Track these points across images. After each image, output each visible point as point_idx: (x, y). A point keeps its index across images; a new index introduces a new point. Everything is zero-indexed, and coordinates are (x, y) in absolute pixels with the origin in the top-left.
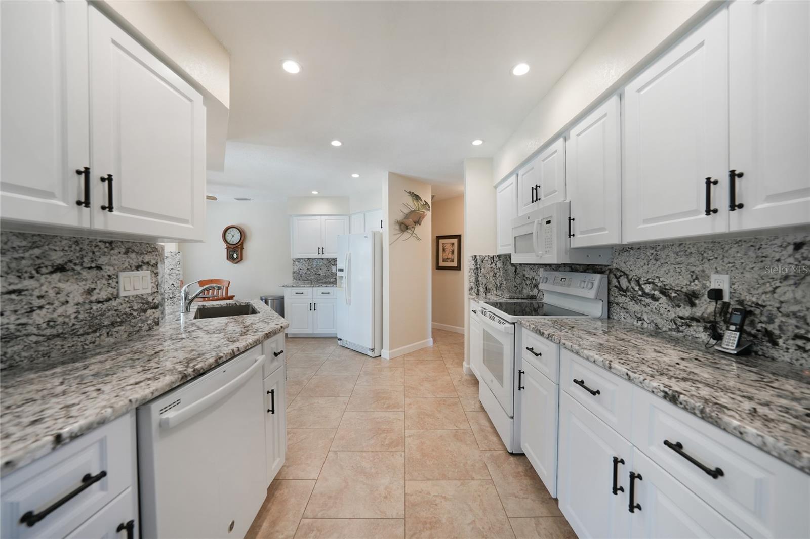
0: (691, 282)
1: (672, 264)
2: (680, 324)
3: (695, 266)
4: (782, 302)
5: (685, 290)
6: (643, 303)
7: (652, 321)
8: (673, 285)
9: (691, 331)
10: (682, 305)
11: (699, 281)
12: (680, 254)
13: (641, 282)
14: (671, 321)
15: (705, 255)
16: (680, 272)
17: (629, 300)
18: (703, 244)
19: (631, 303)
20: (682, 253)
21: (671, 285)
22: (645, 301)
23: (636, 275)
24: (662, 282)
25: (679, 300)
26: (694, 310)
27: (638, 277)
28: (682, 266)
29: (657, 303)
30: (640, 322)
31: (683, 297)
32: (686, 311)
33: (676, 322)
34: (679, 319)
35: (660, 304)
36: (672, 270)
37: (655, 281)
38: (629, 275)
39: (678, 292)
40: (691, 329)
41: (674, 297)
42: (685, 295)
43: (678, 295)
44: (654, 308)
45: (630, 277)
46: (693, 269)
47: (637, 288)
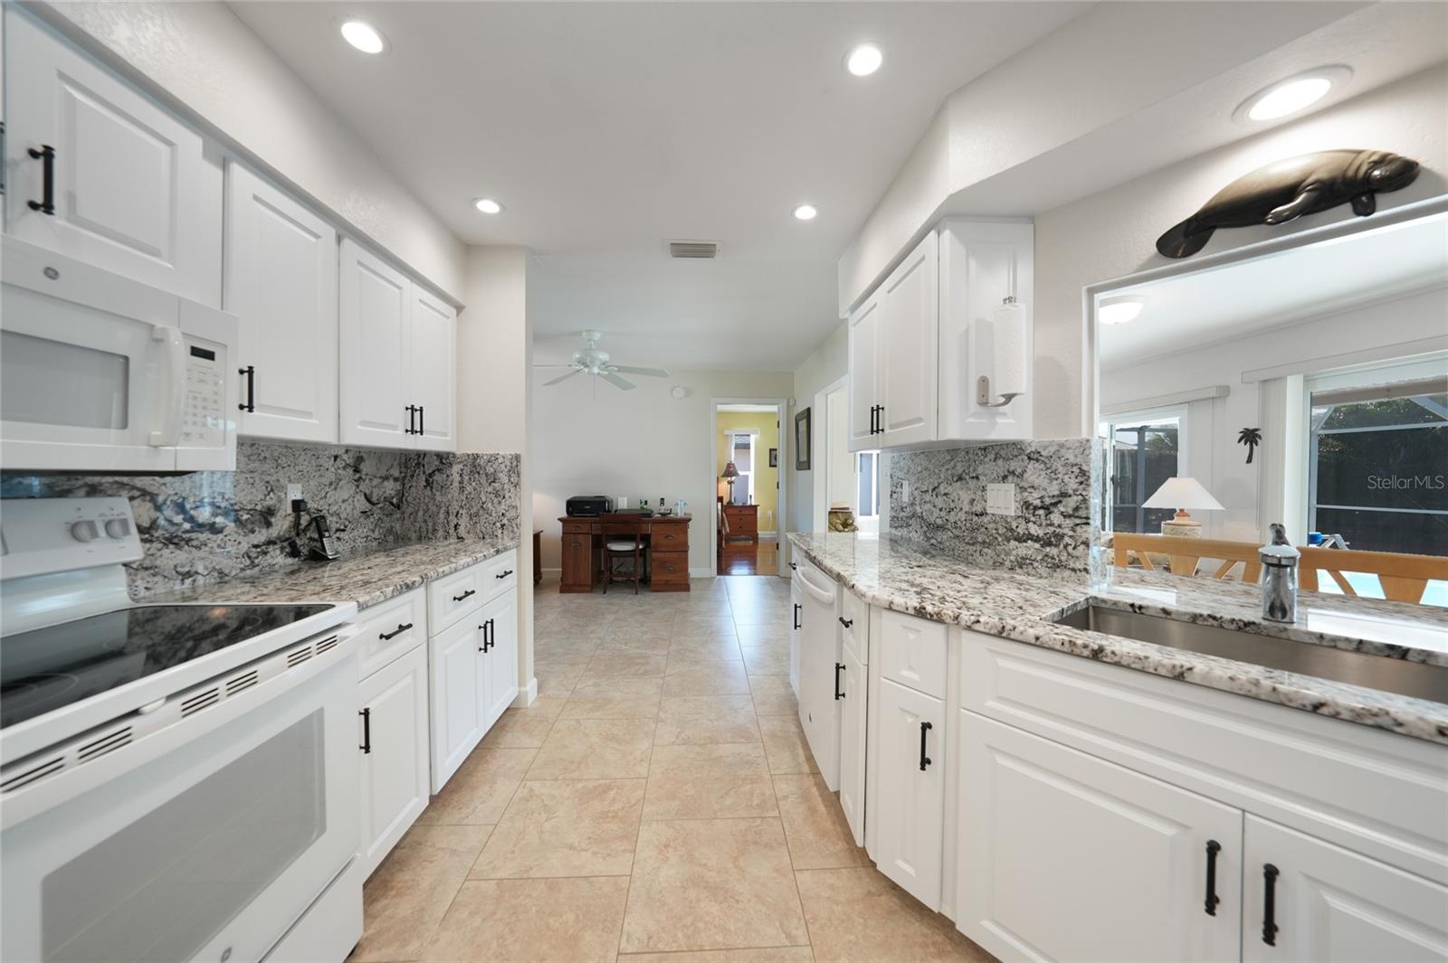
0: (266, 496)
1: (242, 472)
2: (256, 555)
3: (269, 475)
4: (330, 505)
5: (259, 508)
6: (195, 543)
7: (214, 568)
8: (244, 502)
9: (268, 559)
10: (257, 529)
11: (275, 494)
12: (252, 458)
13: (188, 506)
14: (243, 557)
15: (279, 461)
16: (252, 484)
17: (160, 546)
18: (277, 448)
19: (166, 552)
20: (255, 457)
21: (241, 503)
22: (197, 539)
23: (176, 494)
24: (227, 500)
25: (253, 523)
26: (270, 530)
27: (181, 497)
28: (255, 475)
29: (221, 536)
30: (188, 581)
31: (258, 517)
32: (261, 536)
33: (250, 554)
34: (254, 550)
35: (226, 536)
36: (242, 481)
37: (215, 500)
38: (157, 495)
39: (251, 512)
40: (268, 556)
41: (247, 520)
42: (260, 514)
43: (252, 515)
44: (215, 545)
45: (160, 499)
46: (268, 478)
47: (178, 519)
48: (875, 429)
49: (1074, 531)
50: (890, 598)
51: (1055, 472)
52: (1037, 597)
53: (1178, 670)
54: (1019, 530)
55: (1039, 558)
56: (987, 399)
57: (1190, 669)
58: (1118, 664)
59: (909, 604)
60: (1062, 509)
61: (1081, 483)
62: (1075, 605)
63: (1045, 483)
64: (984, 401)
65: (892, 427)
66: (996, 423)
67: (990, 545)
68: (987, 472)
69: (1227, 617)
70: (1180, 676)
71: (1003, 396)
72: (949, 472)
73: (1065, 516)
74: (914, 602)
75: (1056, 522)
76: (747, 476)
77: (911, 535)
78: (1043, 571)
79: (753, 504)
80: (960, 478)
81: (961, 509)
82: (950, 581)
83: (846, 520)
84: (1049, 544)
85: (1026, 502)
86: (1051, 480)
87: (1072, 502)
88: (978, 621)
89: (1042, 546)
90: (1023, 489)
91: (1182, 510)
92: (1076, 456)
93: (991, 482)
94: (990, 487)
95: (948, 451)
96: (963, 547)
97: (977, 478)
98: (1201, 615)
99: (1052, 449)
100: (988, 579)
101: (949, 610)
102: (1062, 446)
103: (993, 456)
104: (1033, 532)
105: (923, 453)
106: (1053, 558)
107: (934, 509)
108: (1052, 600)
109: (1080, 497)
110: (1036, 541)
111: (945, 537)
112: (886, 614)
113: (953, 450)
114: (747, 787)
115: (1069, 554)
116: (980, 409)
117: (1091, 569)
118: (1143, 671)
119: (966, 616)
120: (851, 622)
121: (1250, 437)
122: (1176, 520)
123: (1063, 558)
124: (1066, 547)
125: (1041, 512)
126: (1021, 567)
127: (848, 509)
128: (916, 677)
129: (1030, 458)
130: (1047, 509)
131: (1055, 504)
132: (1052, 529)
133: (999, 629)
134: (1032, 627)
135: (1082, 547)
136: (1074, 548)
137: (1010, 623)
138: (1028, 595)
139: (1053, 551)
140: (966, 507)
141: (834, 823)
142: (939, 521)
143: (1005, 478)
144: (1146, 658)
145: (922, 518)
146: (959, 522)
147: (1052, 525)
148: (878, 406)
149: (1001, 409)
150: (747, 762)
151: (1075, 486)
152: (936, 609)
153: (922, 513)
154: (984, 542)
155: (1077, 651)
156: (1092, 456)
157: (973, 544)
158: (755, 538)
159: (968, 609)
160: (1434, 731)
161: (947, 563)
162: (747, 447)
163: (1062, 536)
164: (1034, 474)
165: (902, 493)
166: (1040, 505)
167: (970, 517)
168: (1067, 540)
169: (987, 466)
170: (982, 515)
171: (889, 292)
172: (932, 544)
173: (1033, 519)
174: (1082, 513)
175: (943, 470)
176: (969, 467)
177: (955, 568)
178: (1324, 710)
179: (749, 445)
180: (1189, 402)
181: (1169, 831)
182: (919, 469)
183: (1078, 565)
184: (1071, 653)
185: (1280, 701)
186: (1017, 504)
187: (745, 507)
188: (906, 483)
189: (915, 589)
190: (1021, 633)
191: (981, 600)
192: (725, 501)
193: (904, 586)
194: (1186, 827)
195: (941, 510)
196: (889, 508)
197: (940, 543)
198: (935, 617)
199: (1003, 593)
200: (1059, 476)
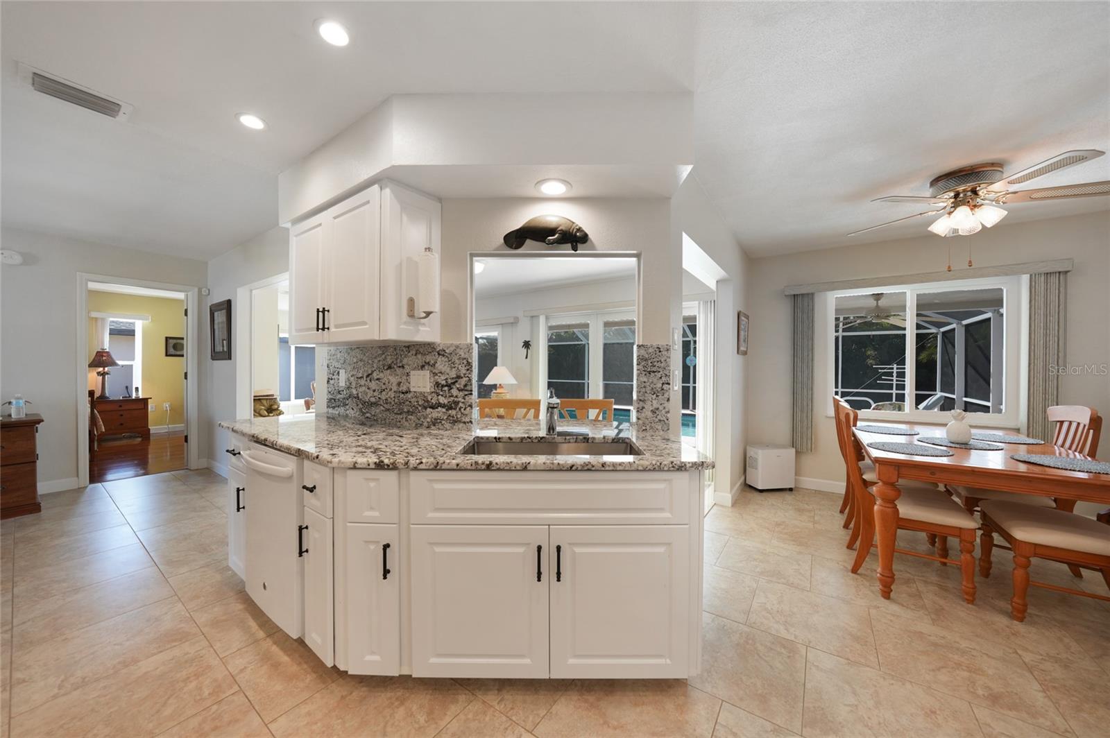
48: (321, 326)
49: (464, 399)
50: (354, 460)
51: (453, 363)
52: (448, 441)
53: (525, 465)
54: (433, 401)
55: (445, 418)
56: (414, 313)
57: (529, 463)
58: (499, 470)
59: (370, 461)
60: (458, 386)
61: (468, 370)
62: (470, 443)
63: (448, 370)
64: (411, 315)
65: (337, 326)
66: (419, 330)
67: (412, 413)
68: (410, 362)
69: (534, 436)
70: (525, 468)
71: (424, 312)
72: (381, 363)
73: (460, 390)
74: (373, 459)
75: (455, 394)
76: (132, 366)
77: (348, 412)
78: (448, 425)
79: (141, 396)
80: (390, 367)
81: (391, 389)
82: (392, 441)
83: (272, 405)
84: (451, 408)
85: (437, 383)
86: (452, 368)
87: (463, 381)
88: (422, 463)
89: (447, 410)
90: (435, 374)
91: (500, 385)
92: (465, 353)
93: (413, 370)
94: (412, 373)
95: (380, 347)
96: (392, 416)
97: (403, 367)
98: (525, 438)
99: (452, 349)
100: (416, 436)
101: (400, 459)
102: (457, 347)
103: (414, 352)
104: (441, 401)
105: (358, 348)
106: (453, 417)
107: (368, 391)
108: (457, 442)
109: (467, 378)
110: (443, 407)
111: (378, 411)
112: (350, 473)
113: (384, 347)
114: (192, 685)
115: (462, 414)
116: (409, 319)
117: (473, 421)
118: (510, 470)
119: (413, 461)
120: (314, 487)
121: (527, 345)
122: (498, 391)
123: (459, 416)
124: (460, 409)
125: (446, 388)
126: (434, 425)
127: (273, 395)
128: (376, 514)
129: (439, 354)
130: (450, 386)
131: (454, 383)
132: (452, 398)
133: (435, 464)
134: (453, 459)
135: (469, 408)
136: (464, 410)
137: (441, 460)
138: (445, 441)
139: (453, 412)
140: (395, 388)
141: (299, 664)
142: (373, 400)
143: (423, 367)
144: (511, 462)
145: (357, 397)
146: (389, 399)
147: (452, 396)
148: (324, 308)
149: (423, 321)
150: (186, 662)
151: (464, 372)
152: (391, 461)
153: (358, 394)
154: (408, 412)
155: (479, 467)
156: (473, 354)
157: (400, 414)
158: (146, 434)
159: (413, 456)
160: (601, 466)
161: (384, 429)
162: (131, 333)
163: (458, 402)
164: (442, 364)
165: (338, 379)
166: (445, 384)
167: (398, 395)
168: (461, 405)
169: (410, 359)
170: (407, 392)
171: (335, 218)
172: (367, 417)
173: (441, 393)
174: (468, 388)
175: (376, 361)
176: (396, 359)
177: (391, 431)
178: (574, 468)
179: (134, 331)
180: (502, 324)
181: (521, 550)
182: (355, 360)
183: (467, 420)
184: (476, 470)
185: (560, 469)
186: (431, 384)
187: (128, 401)
188: (342, 372)
189: (370, 450)
190: (449, 464)
191: (418, 449)
192: (97, 394)
193: (360, 449)
194: (529, 544)
195: (374, 391)
196: (326, 391)
197: (374, 415)
198: (391, 466)
199: (429, 443)
200: (456, 365)
